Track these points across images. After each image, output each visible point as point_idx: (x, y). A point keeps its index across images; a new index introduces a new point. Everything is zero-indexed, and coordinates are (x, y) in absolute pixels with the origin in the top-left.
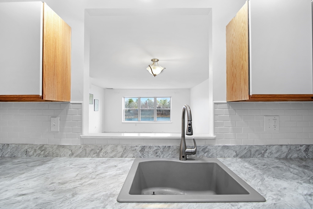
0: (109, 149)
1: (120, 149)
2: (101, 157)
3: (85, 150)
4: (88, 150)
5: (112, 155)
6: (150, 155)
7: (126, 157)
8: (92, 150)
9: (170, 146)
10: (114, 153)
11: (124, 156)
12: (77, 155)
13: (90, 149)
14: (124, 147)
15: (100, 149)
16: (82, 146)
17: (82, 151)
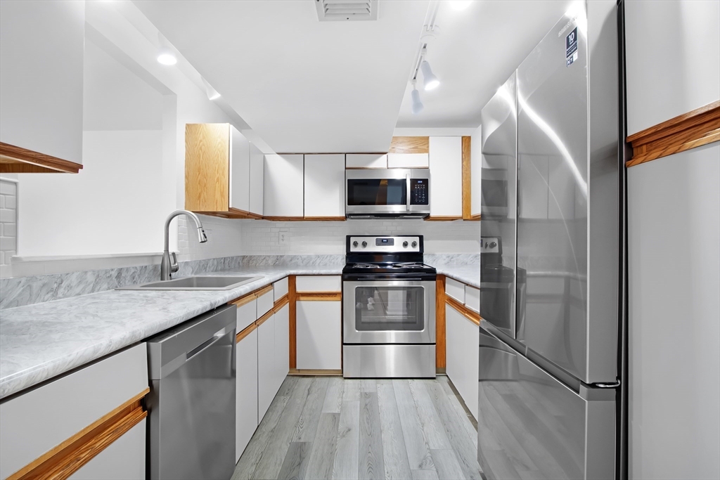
0: (74, 279)
1: (90, 278)
2: (60, 298)
3: (30, 286)
4: (36, 285)
5: (78, 290)
6: (127, 281)
7: (98, 290)
8: (44, 285)
9: (146, 267)
10: (81, 287)
11: (96, 289)
12: (11, 302)
13: (40, 283)
14: (97, 274)
15: (59, 281)
16: (23, 280)
17: (23, 290)
